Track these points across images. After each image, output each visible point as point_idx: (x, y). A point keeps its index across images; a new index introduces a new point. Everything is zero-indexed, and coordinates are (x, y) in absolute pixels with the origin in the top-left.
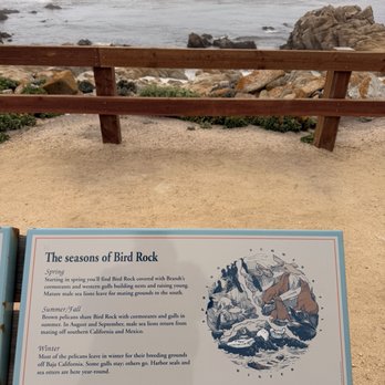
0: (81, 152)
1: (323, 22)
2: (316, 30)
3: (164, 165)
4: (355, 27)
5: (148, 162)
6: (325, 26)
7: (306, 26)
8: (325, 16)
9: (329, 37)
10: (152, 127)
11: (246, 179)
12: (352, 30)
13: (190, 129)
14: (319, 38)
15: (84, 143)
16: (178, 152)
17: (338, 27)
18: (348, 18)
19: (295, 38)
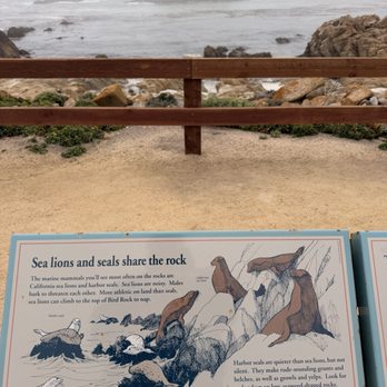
0: (166, 164)
1: (342, 31)
2: (334, 40)
3: (253, 174)
4: (374, 36)
5: (236, 171)
6: (344, 36)
7: (324, 37)
8: (344, 26)
9: (348, 47)
10: (223, 137)
11: (345, 187)
12: (372, 39)
13: (261, 138)
14: (338, 48)
15: (166, 155)
16: (262, 161)
17: (357, 36)
18: (367, 27)
19: (312, 48)
